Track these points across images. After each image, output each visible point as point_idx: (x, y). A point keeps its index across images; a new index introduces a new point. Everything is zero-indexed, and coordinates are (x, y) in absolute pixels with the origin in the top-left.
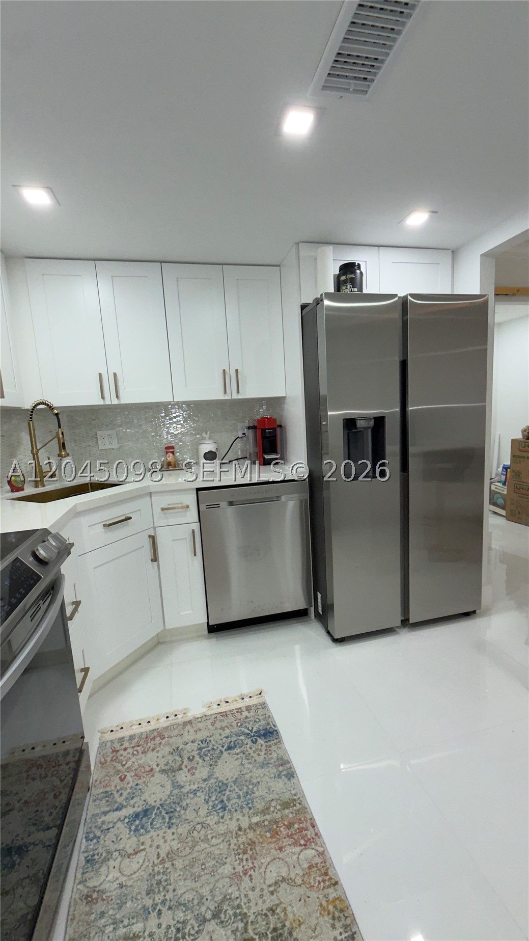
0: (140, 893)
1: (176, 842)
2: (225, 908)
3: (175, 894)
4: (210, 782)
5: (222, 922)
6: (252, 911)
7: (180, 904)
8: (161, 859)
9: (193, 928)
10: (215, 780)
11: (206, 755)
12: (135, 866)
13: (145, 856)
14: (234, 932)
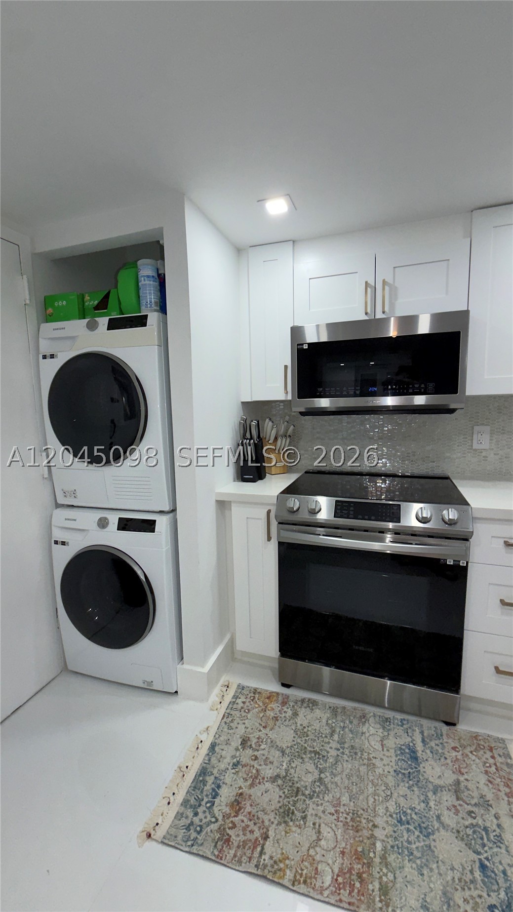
0: (354, 742)
1: (381, 772)
2: (322, 787)
3: (345, 761)
4: (435, 821)
5: (315, 782)
6: (311, 804)
7: (336, 762)
8: (372, 758)
9: (320, 765)
10: (436, 828)
11: (474, 832)
12: (373, 743)
13: (378, 750)
14: (306, 787)
